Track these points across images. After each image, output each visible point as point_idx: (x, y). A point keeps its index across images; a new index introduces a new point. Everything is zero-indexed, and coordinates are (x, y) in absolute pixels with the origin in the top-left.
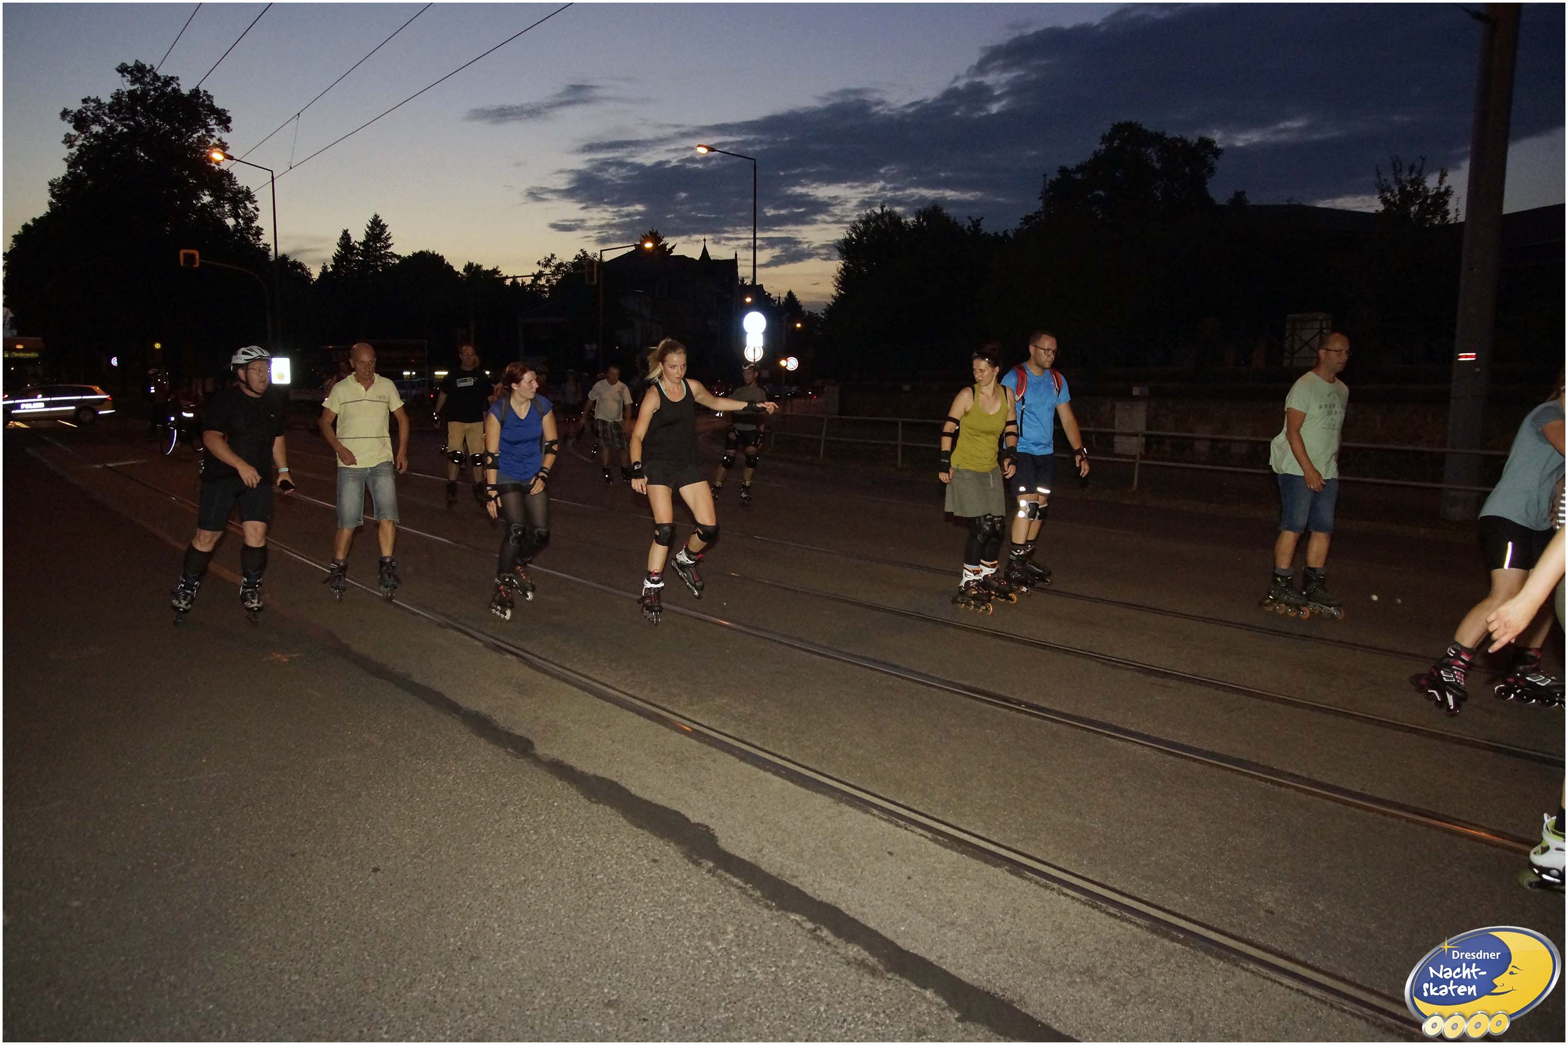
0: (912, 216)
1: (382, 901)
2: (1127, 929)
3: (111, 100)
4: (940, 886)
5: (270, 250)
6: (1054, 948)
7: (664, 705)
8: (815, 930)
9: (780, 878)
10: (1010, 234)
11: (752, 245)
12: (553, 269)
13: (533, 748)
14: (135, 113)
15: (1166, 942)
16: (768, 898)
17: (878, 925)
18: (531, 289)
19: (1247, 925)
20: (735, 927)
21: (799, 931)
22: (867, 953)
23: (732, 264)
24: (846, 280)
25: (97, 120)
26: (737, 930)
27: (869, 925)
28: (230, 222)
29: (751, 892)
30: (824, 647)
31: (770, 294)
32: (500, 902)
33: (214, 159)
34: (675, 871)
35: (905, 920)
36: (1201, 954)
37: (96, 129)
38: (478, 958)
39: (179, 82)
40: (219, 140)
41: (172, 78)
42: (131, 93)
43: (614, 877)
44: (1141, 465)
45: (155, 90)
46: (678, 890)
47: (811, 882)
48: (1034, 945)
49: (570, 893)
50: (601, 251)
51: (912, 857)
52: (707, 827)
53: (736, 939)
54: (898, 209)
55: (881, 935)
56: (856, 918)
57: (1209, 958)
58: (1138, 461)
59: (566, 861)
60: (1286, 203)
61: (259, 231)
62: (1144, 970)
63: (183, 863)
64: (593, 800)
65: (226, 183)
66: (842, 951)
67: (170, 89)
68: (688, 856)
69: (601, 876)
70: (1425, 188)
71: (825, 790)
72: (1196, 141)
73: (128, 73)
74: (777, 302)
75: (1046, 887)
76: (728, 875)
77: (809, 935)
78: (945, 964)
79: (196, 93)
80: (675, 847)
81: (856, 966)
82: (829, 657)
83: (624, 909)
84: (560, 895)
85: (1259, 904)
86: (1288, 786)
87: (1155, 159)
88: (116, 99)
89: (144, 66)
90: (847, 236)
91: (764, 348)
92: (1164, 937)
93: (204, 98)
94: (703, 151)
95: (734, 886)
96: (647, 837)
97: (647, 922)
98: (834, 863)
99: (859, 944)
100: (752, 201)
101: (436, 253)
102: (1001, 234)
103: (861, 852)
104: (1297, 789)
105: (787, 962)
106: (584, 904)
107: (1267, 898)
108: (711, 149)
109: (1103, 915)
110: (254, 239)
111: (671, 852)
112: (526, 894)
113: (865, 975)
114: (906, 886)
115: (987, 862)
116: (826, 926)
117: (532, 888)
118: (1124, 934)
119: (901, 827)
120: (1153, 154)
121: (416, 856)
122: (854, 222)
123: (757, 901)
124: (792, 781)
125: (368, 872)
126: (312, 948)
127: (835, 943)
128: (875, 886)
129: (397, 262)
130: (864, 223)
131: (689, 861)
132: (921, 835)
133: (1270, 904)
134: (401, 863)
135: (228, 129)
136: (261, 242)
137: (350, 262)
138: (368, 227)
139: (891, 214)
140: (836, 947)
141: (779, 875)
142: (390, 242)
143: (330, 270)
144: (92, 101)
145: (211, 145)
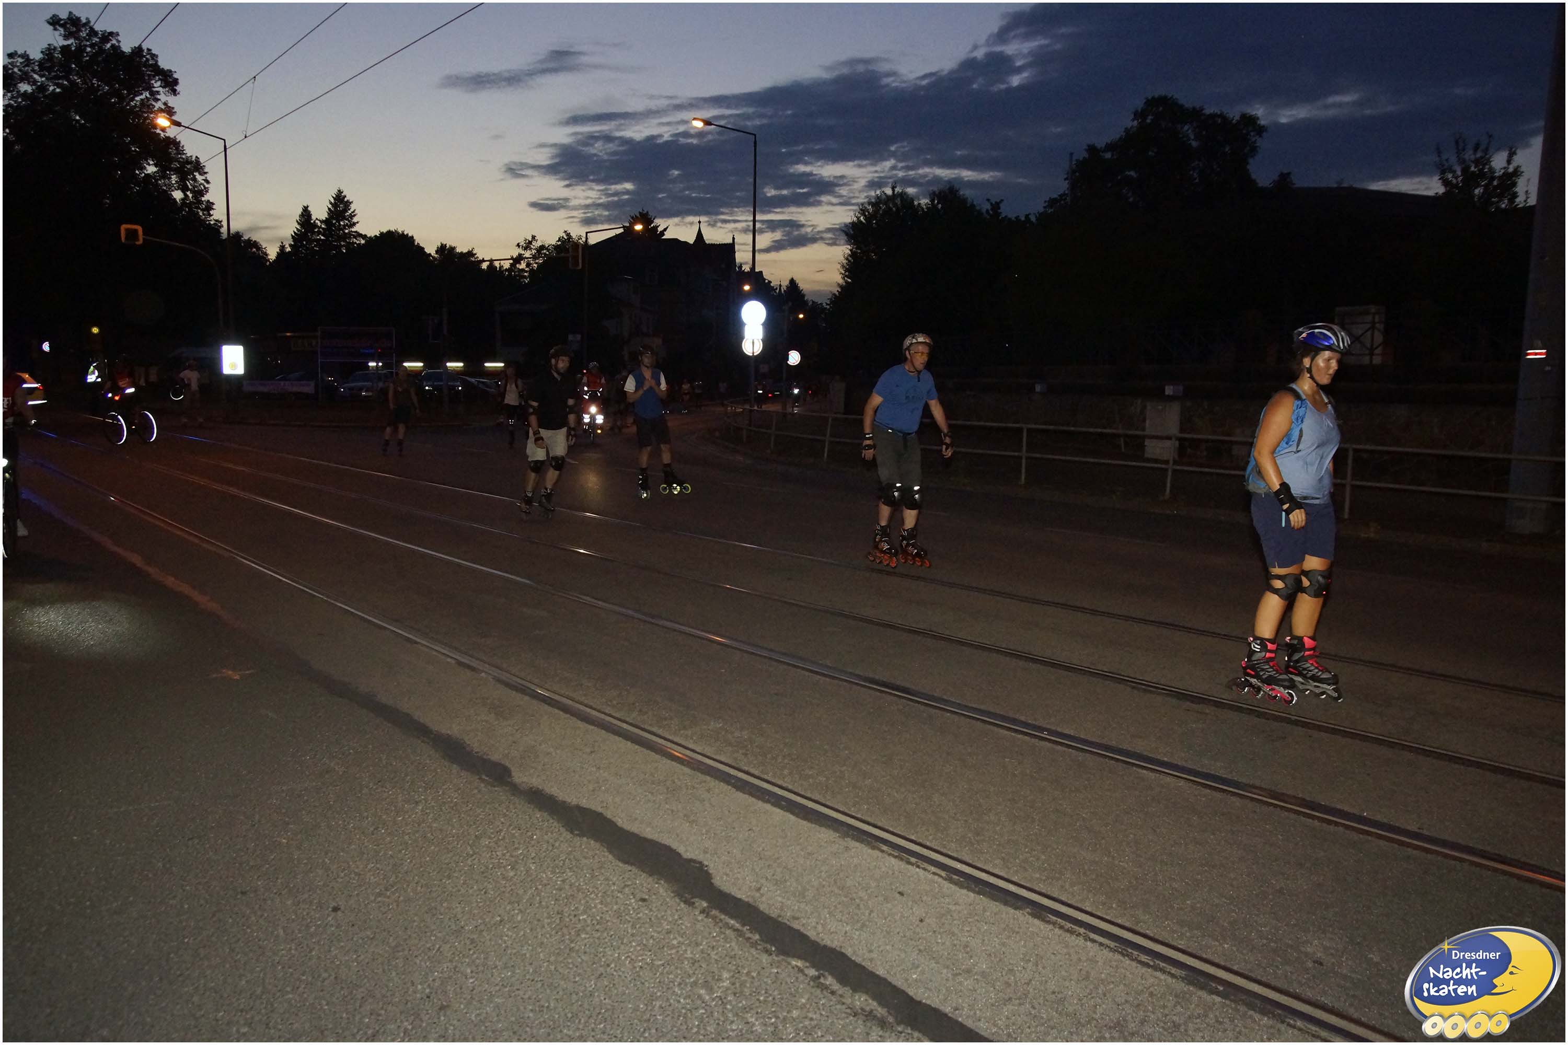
0: (925, 198)
1: (342, 944)
2: (1160, 980)
3: (41, 56)
4: (956, 931)
5: (222, 226)
6: (1080, 1000)
7: (654, 729)
8: (819, 977)
9: (780, 919)
10: (1033, 219)
11: (752, 227)
12: (534, 252)
13: (510, 775)
14: (69, 71)
15: (1203, 994)
16: (766, 942)
17: (888, 972)
18: (510, 275)
19: (1294, 978)
20: (732, 974)
21: (801, 978)
22: (875, 1004)
23: (729, 249)
24: (853, 267)
25: (25, 78)
26: (733, 976)
27: (878, 973)
28: (178, 195)
29: (748, 935)
30: (827, 667)
31: (770, 282)
32: (474, 945)
33: (159, 125)
34: (666, 911)
35: (918, 967)
36: (1242, 1008)
37: (25, 87)
38: (448, 1006)
39: (119, 38)
40: (165, 104)
41: (111, 34)
42: (65, 49)
43: (598, 918)
44: (1174, 471)
45: (92, 46)
46: (669, 932)
47: (814, 924)
48: (1059, 996)
49: (551, 936)
50: (587, 233)
51: (924, 898)
52: (701, 863)
53: (733, 987)
54: (911, 191)
55: (890, 983)
56: (863, 964)
57: (1251, 1013)
58: (1171, 467)
59: (546, 900)
60: (1335, 186)
61: (209, 206)
62: (1180, 1025)
63: (119, 903)
64: (576, 832)
65: (173, 151)
66: (848, 1001)
67: (108, 46)
68: (679, 895)
69: (585, 917)
70: (1491, 169)
71: (830, 823)
72: (1237, 118)
73: (62, 26)
74: (777, 291)
75: (1071, 932)
76: (723, 917)
77: (812, 983)
78: (961, 1016)
79: (138, 51)
80: (666, 885)
81: (864, 1018)
82: (834, 678)
83: (609, 953)
84: (540, 937)
85: (1307, 954)
86: (1336, 824)
87: (1192, 137)
88: (47, 55)
89: (78, 19)
90: (855, 219)
91: (765, 341)
92: (1202, 988)
93: (148, 57)
94: (699, 124)
95: (730, 928)
96: (635, 874)
97: (635, 967)
98: (840, 904)
99: (867, 993)
100: (752, 180)
101: (405, 233)
102: (1023, 219)
103: (869, 892)
104: (1347, 827)
105: (788, 1013)
106: (565, 947)
107: (1315, 947)
108: (707, 123)
109: (1134, 964)
110: (204, 214)
111: (661, 891)
112: (502, 936)
113: (874, 1027)
114: (918, 930)
115: (1006, 903)
116: (831, 974)
117: (508, 930)
118: (1158, 985)
119: (912, 864)
120: (1190, 131)
121: (380, 894)
122: (862, 204)
123: (754, 945)
124: (793, 813)
125: (327, 912)
126: (264, 997)
127: (840, 992)
128: (885, 929)
129: (363, 242)
130: (873, 205)
131: (680, 899)
132: (934, 873)
133: (1319, 955)
134: (364, 902)
135: (175, 92)
136: (212, 218)
137: (310, 241)
138: (331, 203)
139: (902, 195)
140: (841, 996)
141: (779, 916)
142: (355, 220)
143: (288, 249)
144: (19, 56)
145: (156, 109)
